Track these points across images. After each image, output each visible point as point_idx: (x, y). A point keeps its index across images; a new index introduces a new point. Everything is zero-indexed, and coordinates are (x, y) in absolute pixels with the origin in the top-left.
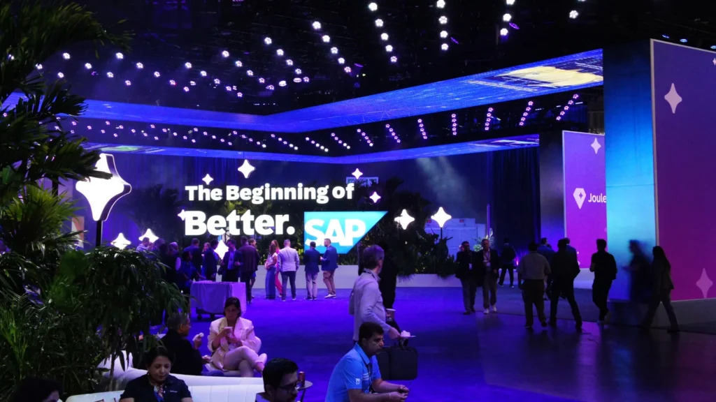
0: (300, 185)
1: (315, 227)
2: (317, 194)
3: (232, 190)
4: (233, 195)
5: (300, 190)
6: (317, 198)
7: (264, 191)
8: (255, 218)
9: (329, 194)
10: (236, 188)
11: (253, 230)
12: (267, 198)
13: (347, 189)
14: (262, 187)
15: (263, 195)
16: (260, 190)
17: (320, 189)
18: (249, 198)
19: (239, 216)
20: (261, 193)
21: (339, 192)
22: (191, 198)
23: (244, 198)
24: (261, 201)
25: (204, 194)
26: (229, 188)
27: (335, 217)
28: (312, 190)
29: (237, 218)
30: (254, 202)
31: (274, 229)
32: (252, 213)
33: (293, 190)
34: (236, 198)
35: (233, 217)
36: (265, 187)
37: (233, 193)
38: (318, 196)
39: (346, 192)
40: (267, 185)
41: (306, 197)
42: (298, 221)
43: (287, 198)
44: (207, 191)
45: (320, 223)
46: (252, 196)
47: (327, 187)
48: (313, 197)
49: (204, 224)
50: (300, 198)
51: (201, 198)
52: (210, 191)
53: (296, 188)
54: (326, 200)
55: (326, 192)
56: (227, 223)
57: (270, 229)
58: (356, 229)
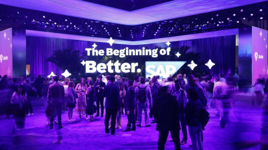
0: (144, 48)
1: (151, 69)
2: (152, 53)
5: (144, 51)
6: (152, 55)
7: (125, 51)
8: (121, 65)
9: (158, 53)
10: (111, 50)
11: (120, 70)
12: (127, 54)
13: (167, 50)
14: (125, 49)
15: (125, 53)
16: (123, 50)
17: (153, 50)
18: (118, 55)
19: (113, 64)
20: (124, 52)
21: (163, 52)
22: (89, 54)
23: (115, 54)
24: (124, 56)
25: (95, 53)
26: (108, 49)
27: (160, 65)
28: (150, 50)
29: (112, 64)
30: (120, 56)
31: (130, 70)
33: (140, 50)
34: (111, 54)
36: (126, 49)
37: (110, 52)
38: (153, 54)
39: (167, 52)
40: (127, 48)
41: (147, 54)
42: (142, 66)
43: (137, 54)
44: (96, 51)
45: (154, 67)
46: (119, 53)
47: (157, 49)
48: (150, 54)
50: (144, 54)
51: (93, 54)
52: (98, 51)
53: (142, 50)
54: (157, 56)
55: (156, 52)
56: (107, 67)
57: (128, 70)
58: (171, 70)
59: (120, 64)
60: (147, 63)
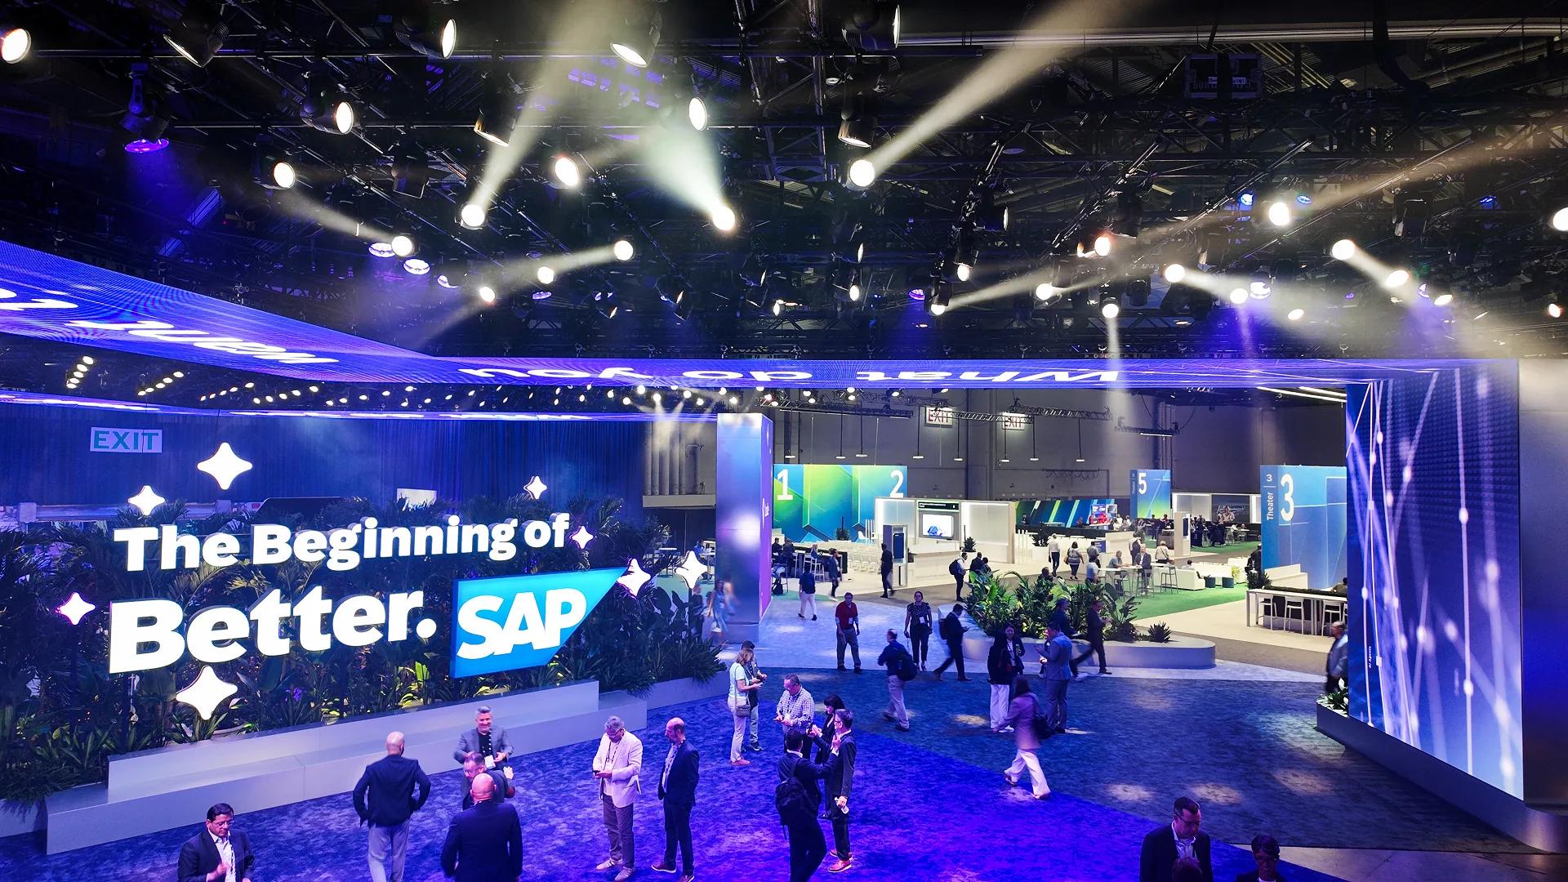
0: (454, 520)
1: (483, 614)
2: (491, 539)
3: (272, 537)
4: (271, 551)
5: (453, 532)
6: (490, 548)
7: (361, 536)
8: (335, 608)
9: (518, 540)
10: (283, 532)
11: (329, 636)
12: (370, 552)
13: (555, 526)
14: (358, 528)
15: (359, 548)
16: (351, 534)
17: (498, 528)
18: (320, 556)
19: (288, 606)
20: (353, 541)
21: (538, 534)
22: (135, 562)
23: (304, 556)
24: (353, 561)
25: (181, 552)
26: (261, 532)
28: (481, 530)
29: (285, 610)
30: (333, 565)
31: (384, 628)
32: (325, 596)
33: (435, 532)
34: (282, 556)
35: (271, 609)
36: (364, 528)
37: (272, 544)
38: (493, 545)
39: (553, 532)
40: (371, 522)
41: (467, 548)
42: (443, 607)
43: (420, 550)
44: (190, 542)
45: (494, 603)
46: (326, 552)
47: (515, 522)
48: (482, 547)
49: (179, 637)
50: (452, 549)
51: (168, 562)
52: (202, 541)
53: (444, 525)
54: (511, 551)
55: (510, 534)
56: (254, 625)
57: (374, 629)
58: (566, 608)
59: (329, 602)
60: (465, 587)
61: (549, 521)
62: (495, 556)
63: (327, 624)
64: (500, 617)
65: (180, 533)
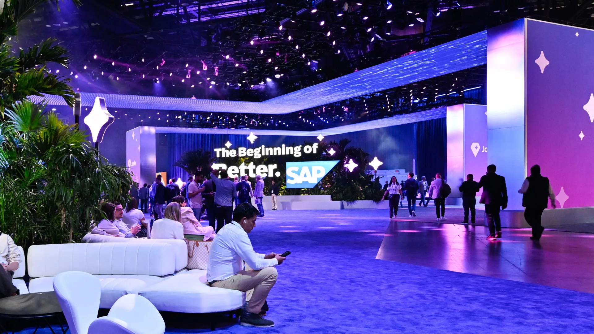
0: (283, 146)
1: (293, 172)
2: (294, 151)
3: (242, 150)
4: (242, 153)
5: (283, 149)
6: (294, 153)
7: (261, 150)
9: (302, 151)
10: (244, 149)
11: (255, 174)
12: (263, 154)
13: (313, 147)
14: (260, 148)
15: (261, 153)
17: (296, 148)
18: (252, 155)
20: (259, 151)
21: (308, 149)
22: (218, 156)
23: (249, 155)
24: (259, 156)
25: (226, 153)
26: (240, 149)
27: (305, 166)
28: (291, 148)
29: (245, 167)
30: (255, 157)
31: (267, 173)
32: (254, 164)
33: (279, 149)
34: (244, 155)
35: (243, 167)
36: (262, 148)
39: (313, 149)
40: (263, 146)
41: (287, 153)
42: (282, 169)
43: (275, 154)
44: (227, 151)
45: (296, 169)
46: (254, 153)
47: (301, 146)
48: (292, 153)
50: (283, 153)
51: (223, 156)
52: (229, 151)
53: (281, 147)
54: (300, 154)
55: (300, 149)
56: (239, 170)
57: (265, 173)
58: (318, 172)
59: (255, 166)
60: (288, 164)
61: (311, 145)
62: (295, 155)
63: (254, 171)
64: (298, 173)
65: (225, 150)
